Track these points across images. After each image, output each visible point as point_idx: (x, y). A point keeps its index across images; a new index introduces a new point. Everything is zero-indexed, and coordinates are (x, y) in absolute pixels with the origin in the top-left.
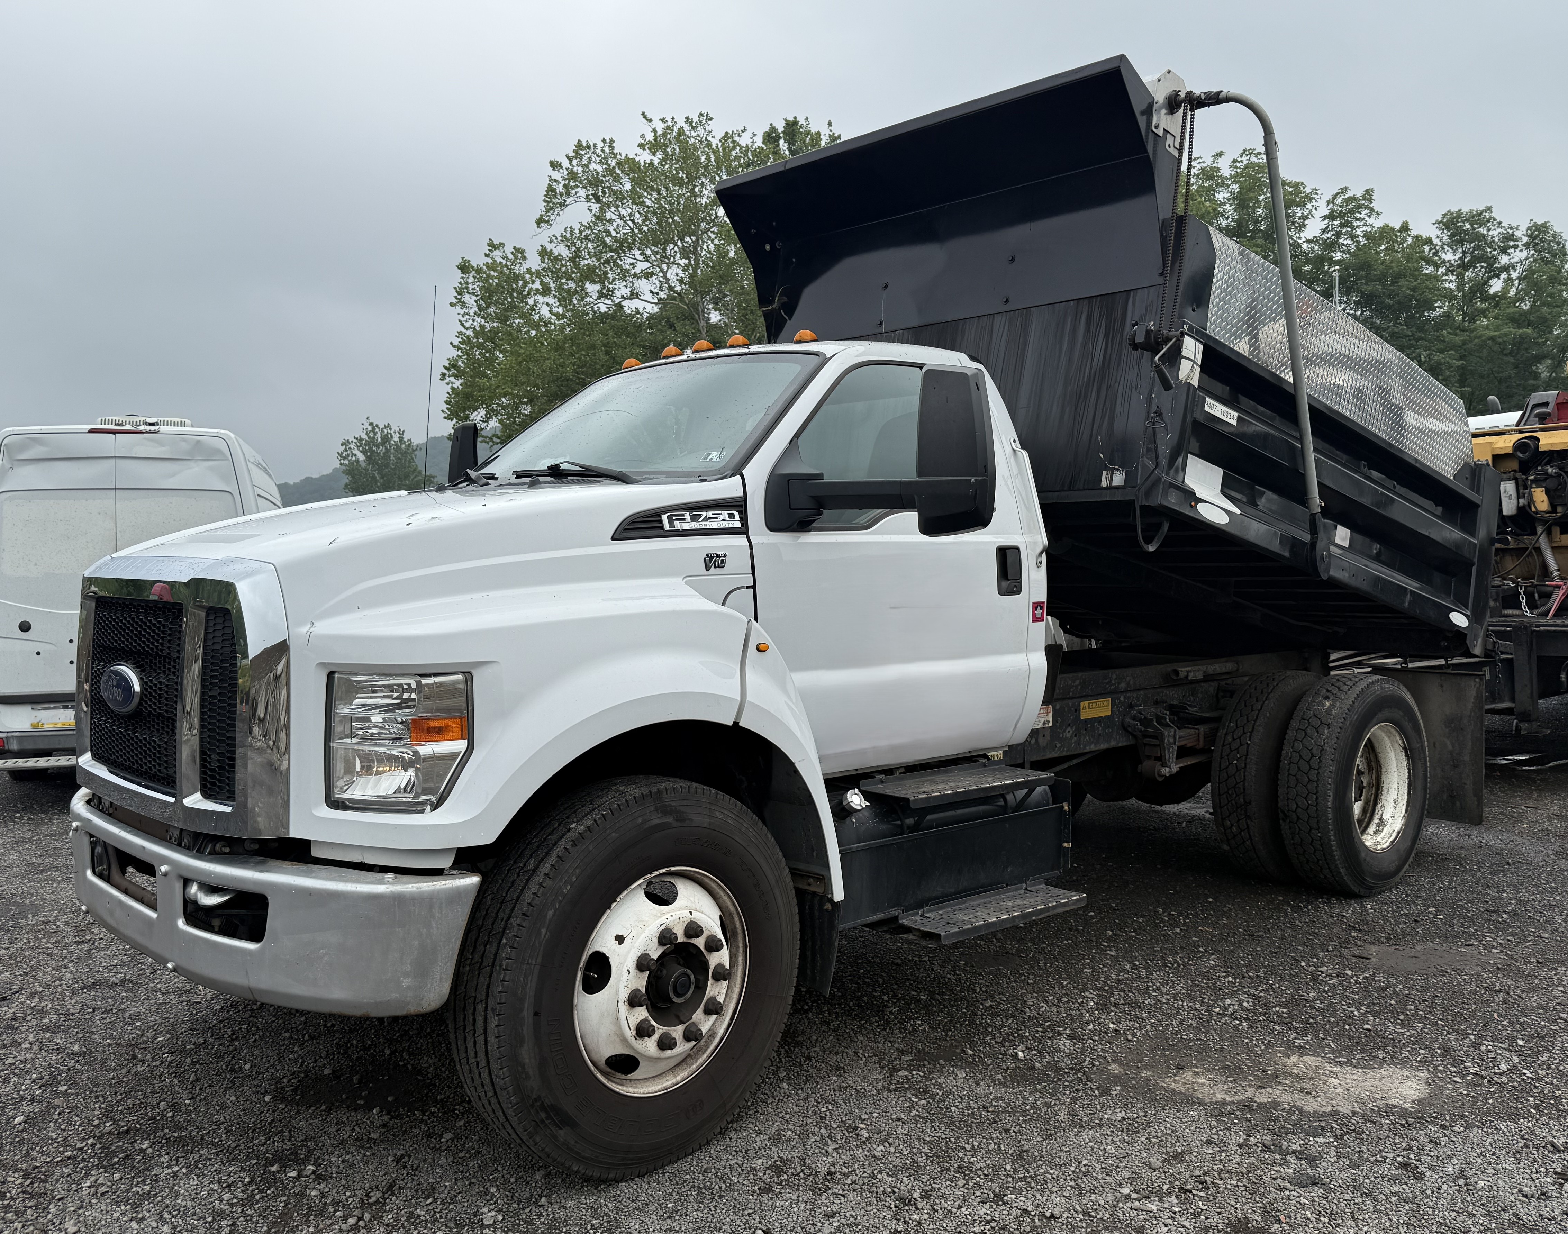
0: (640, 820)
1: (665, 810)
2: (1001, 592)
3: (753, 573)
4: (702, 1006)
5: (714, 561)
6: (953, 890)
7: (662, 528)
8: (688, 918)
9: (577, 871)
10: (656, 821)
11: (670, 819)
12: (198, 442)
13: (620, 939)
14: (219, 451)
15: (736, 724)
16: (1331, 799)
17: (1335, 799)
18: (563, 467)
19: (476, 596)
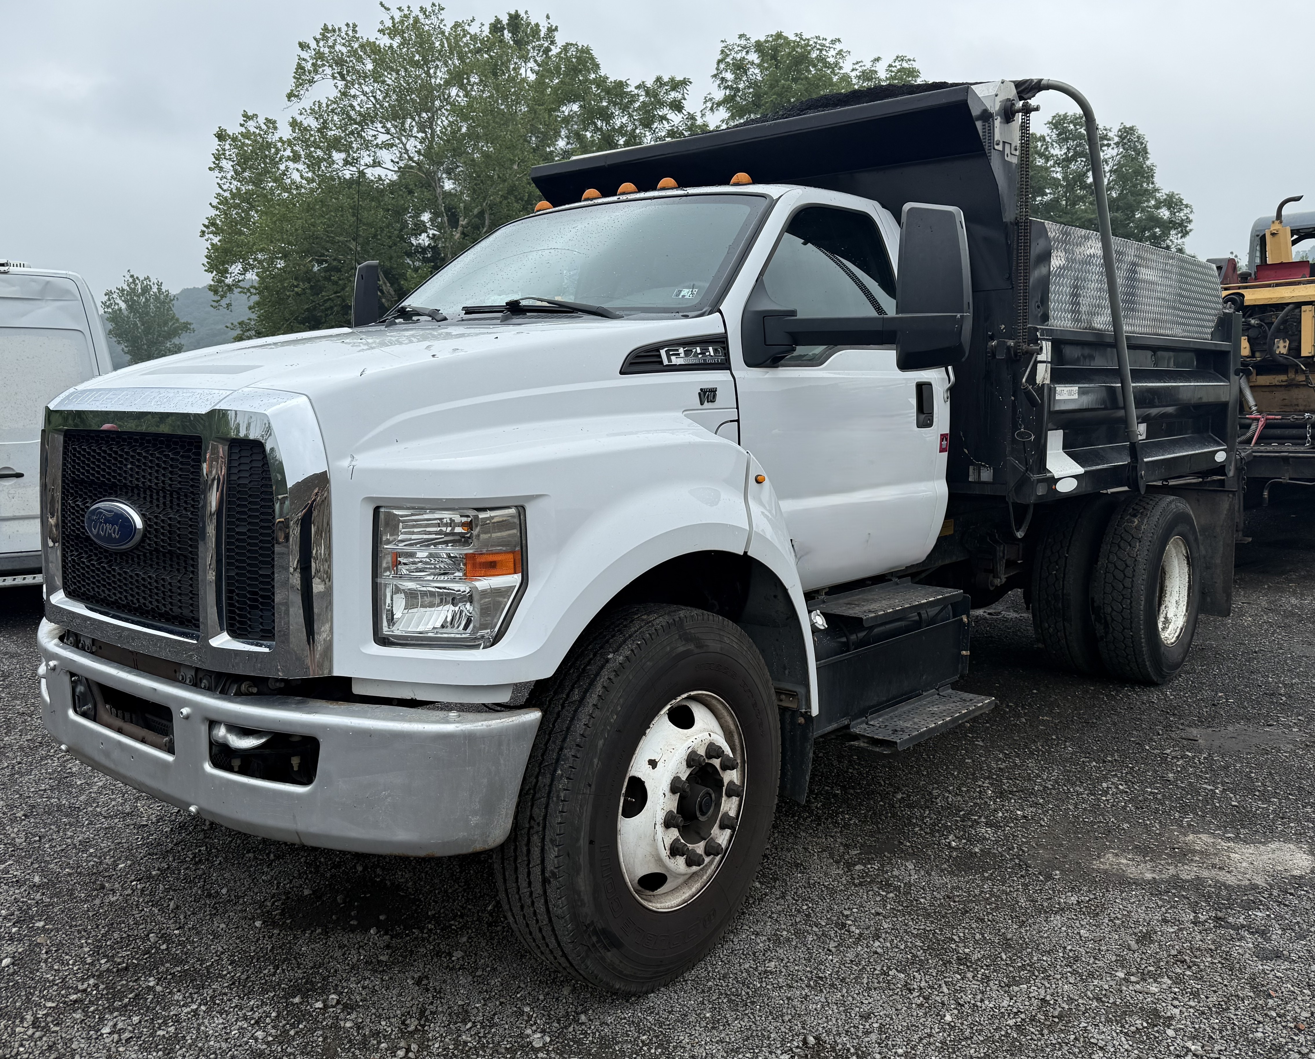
0: (668, 649)
1: (686, 638)
2: (919, 425)
3: (737, 408)
4: (718, 822)
5: (708, 395)
6: (884, 699)
7: (661, 362)
8: (708, 740)
9: (621, 701)
10: (681, 649)
11: (691, 647)
12: (48, 282)
13: (653, 763)
14: (68, 292)
15: (745, 553)
16: (1143, 603)
17: (1145, 603)
18: (523, 303)
19: (509, 428)
